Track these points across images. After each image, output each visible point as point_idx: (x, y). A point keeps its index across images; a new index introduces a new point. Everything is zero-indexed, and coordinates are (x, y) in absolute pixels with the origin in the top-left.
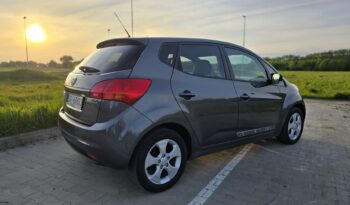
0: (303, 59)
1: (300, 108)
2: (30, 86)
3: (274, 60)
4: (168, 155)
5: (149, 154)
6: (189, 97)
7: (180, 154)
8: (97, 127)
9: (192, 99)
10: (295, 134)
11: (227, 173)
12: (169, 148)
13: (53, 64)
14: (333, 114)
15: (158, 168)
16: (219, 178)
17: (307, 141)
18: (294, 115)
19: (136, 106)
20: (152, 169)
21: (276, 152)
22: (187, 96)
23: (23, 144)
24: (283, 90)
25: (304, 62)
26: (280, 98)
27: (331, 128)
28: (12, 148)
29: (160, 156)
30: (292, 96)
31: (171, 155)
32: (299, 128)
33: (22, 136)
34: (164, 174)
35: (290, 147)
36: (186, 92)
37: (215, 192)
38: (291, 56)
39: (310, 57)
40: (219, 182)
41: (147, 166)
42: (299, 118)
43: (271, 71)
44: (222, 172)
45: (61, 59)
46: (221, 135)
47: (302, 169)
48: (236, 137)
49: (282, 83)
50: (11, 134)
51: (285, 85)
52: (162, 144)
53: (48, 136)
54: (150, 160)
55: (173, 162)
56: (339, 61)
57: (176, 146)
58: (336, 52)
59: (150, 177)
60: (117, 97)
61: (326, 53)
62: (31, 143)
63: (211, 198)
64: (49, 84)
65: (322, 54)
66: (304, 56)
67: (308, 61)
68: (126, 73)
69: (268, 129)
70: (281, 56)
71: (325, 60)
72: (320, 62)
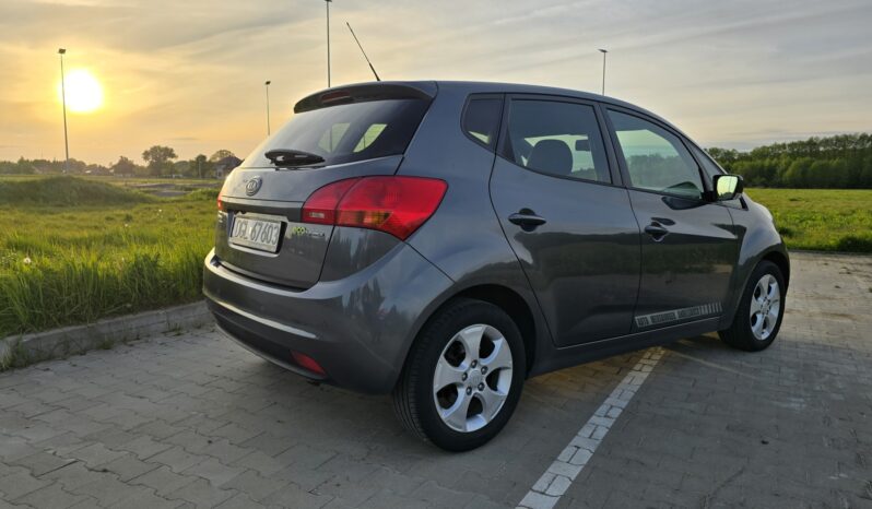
0: (744, 157)
1: (776, 262)
2: (85, 215)
4: (484, 362)
5: (442, 358)
6: (530, 225)
7: (510, 363)
8: (321, 290)
9: (539, 230)
10: (765, 325)
11: (616, 413)
12: (486, 348)
13: (125, 167)
14: (842, 284)
15: (462, 392)
16: (600, 424)
17: (796, 345)
18: (765, 280)
19: (415, 240)
20: (449, 394)
21: (723, 369)
22: (527, 222)
23: (106, 346)
24: (740, 219)
25: (747, 164)
26: (733, 237)
27: (843, 315)
28: (83, 353)
29: (466, 363)
30: (759, 233)
31: (491, 362)
32: (775, 312)
33: (105, 326)
34: (475, 407)
35: (754, 357)
36: (526, 211)
37: (596, 454)
39: (762, 153)
40: (602, 433)
41: (437, 387)
42: (774, 286)
43: (711, 172)
44: (603, 409)
45: (146, 155)
46: (600, 319)
47: (796, 405)
48: (632, 327)
49: (736, 202)
50: (77, 319)
51: (744, 206)
52: (471, 336)
53: (162, 327)
54: (444, 374)
55: (493, 380)
56: (834, 163)
57: (500, 343)
58: (826, 142)
59: (444, 414)
60: (368, 220)
61: (802, 144)
62: (124, 341)
63: (590, 467)
64: (129, 213)
65: (793, 145)
66: (749, 151)
67: (758, 162)
68: (389, 163)
69: (704, 310)
71: (801, 161)
72: (788, 164)
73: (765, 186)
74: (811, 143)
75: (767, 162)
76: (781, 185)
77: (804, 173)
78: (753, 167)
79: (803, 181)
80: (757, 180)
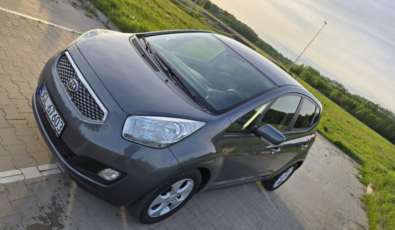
0: (349, 95)
3: (323, 78)
25: (347, 98)
38: (340, 85)
39: (356, 98)
56: (378, 119)
58: (382, 109)
61: (373, 104)
65: (370, 102)
66: (352, 93)
67: (352, 100)
70: (331, 79)
71: (367, 110)
72: (362, 108)
73: (347, 110)
74: (377, 106)
75: (355, 102)
76: (353, 114)
77: (365, 115)
78: (349, 100)
79: (362, 118)
80: (347, 107)
